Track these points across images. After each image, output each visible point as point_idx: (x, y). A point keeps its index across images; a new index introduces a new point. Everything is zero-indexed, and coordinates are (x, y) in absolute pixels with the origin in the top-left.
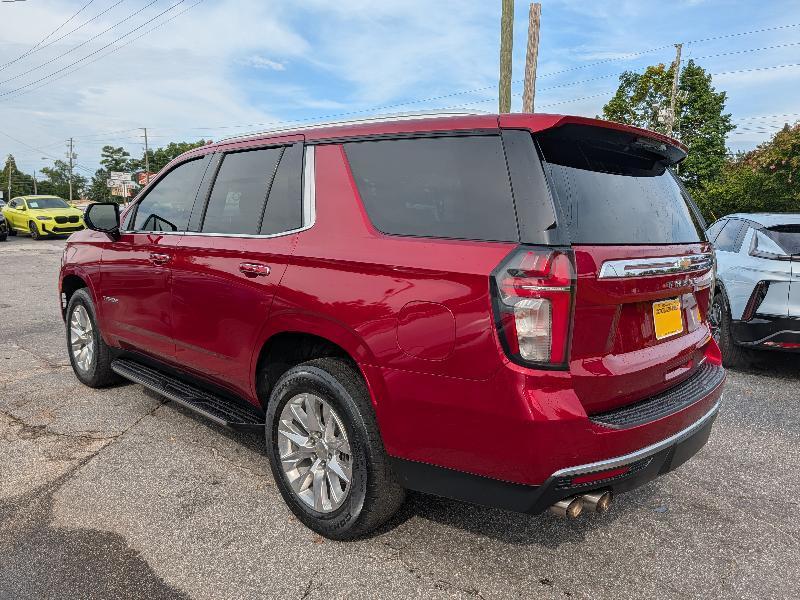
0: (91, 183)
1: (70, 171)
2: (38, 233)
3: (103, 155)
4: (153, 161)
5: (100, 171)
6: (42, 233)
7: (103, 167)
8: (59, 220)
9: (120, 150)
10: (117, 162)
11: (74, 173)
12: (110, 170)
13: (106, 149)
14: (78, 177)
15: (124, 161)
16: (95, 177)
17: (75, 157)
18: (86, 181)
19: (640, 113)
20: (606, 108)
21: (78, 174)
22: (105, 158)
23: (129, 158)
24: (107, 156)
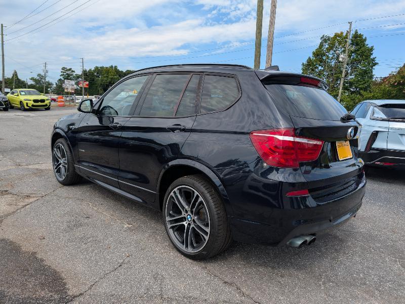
0: (55, 86)
1: (45, 79)
2: (24, 107)
4: (87, 75)
5: (60, 80)
6: (26, 107)
7: (62, 78)
8: (35, 101)
9: (70, 69)
10: (69, 75)
11: (47, 80)
12: (65, 79)
13: (63, 69)
15: (72, 75)
16: (57, 82)
17: (47, 72)
18: (52, 84)
19: (331, 56)
20: (314, 53)
21: (49, 81)
22: (62, 73)
23: (74, 74)
24: (64, 72)
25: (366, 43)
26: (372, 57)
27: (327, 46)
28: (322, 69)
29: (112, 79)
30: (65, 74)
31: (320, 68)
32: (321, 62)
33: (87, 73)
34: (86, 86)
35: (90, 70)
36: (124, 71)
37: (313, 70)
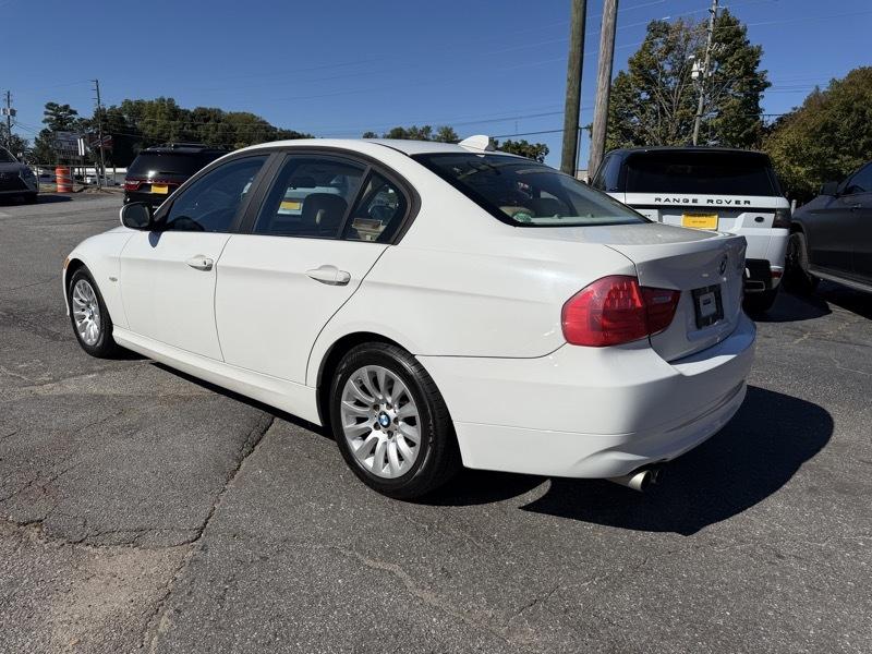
0: (32, 145)
1: (8, 131)
3: (46, 113)
4: (107, 121)
5: (45, 132)
7: (47, 126)
9: (66, 107)
10: (63, 122)
11: (13, 134)
12: (54, 130)
13: (50, 106)
14: (16, 138)
15: (71, 120)
16: (38, 137)
17: (13, 113)
18: (26, 142)
19: (668, 68)
20: (631, 62)
21: (16, 135)
22: (47, 117)
23: (76, 117)
24: (51, 114)
25: (748, 38)
26: (758, 70)
27: (661, 46)
28: (648, 97)
29: (165, 127)
30: (54, 118)
31: (644, 96)
32: (648, 81)
33: (105, 116)
34: (106, 146)
35: (113, 108)
36: (192, 110)
37: (628, 101)
